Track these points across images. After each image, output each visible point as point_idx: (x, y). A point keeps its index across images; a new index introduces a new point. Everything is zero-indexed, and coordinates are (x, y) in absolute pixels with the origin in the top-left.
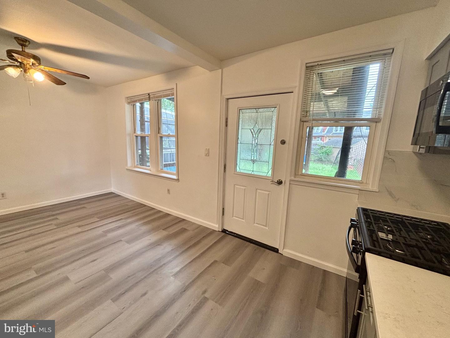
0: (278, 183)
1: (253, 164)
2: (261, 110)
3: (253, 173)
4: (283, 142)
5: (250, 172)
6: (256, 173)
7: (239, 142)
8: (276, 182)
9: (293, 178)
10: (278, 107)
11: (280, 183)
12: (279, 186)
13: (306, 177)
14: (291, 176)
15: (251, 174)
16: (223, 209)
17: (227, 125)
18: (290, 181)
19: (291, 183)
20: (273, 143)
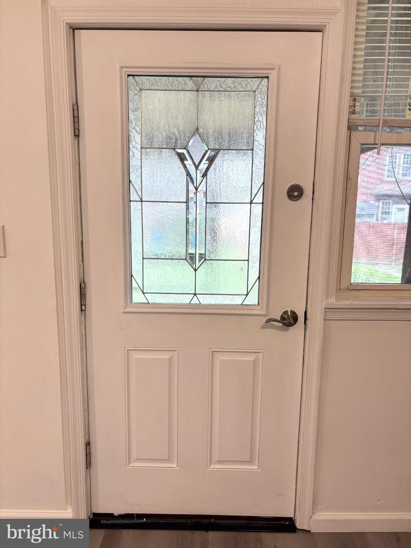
0: (284, 324)
1: (195, 270)
2: (211, 83)
3: (195, 301)
4: (295, 192)
5: (186, 300)
6: (205, 300)
7: (134, 196)
8: (279, 318)
9: (332, 301)
10: (273, 75)
11: (289, 320)
12: (288, 330)
13: (361, 293)
14: (327, 298)
15: (189, 306)
16: (88, 444)
17: (77, 135)
18: (325, 311)
19: (330, 316)
20: (259, 199)
